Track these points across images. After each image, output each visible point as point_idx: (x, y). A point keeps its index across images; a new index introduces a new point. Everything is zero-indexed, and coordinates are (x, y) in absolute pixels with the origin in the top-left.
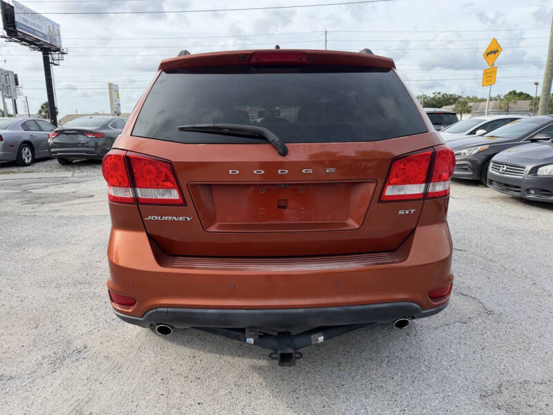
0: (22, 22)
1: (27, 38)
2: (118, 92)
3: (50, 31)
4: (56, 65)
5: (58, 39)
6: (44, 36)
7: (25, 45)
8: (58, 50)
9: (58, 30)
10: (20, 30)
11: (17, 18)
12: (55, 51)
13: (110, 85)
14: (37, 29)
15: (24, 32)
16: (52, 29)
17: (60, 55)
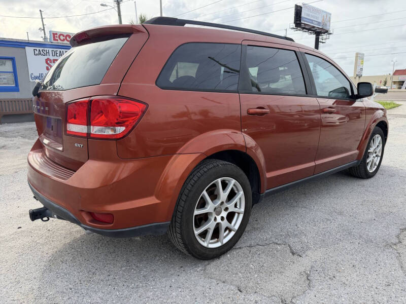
0: (306, 17)
1: (307, 27)
2: (363, 59)
3: (323, 19)
4: (323, 43)
5: (328, 24)
6: (319, 23)
7: (305, 31)
8: (327, 32)
9: (330, 18)
10: (303, 22)
11: (303, 15)
12: (324, 33)
13: (357, 54)
14: (315, 20)
15: (305, 23)
16: (325, 17)
17: (328, 36)
